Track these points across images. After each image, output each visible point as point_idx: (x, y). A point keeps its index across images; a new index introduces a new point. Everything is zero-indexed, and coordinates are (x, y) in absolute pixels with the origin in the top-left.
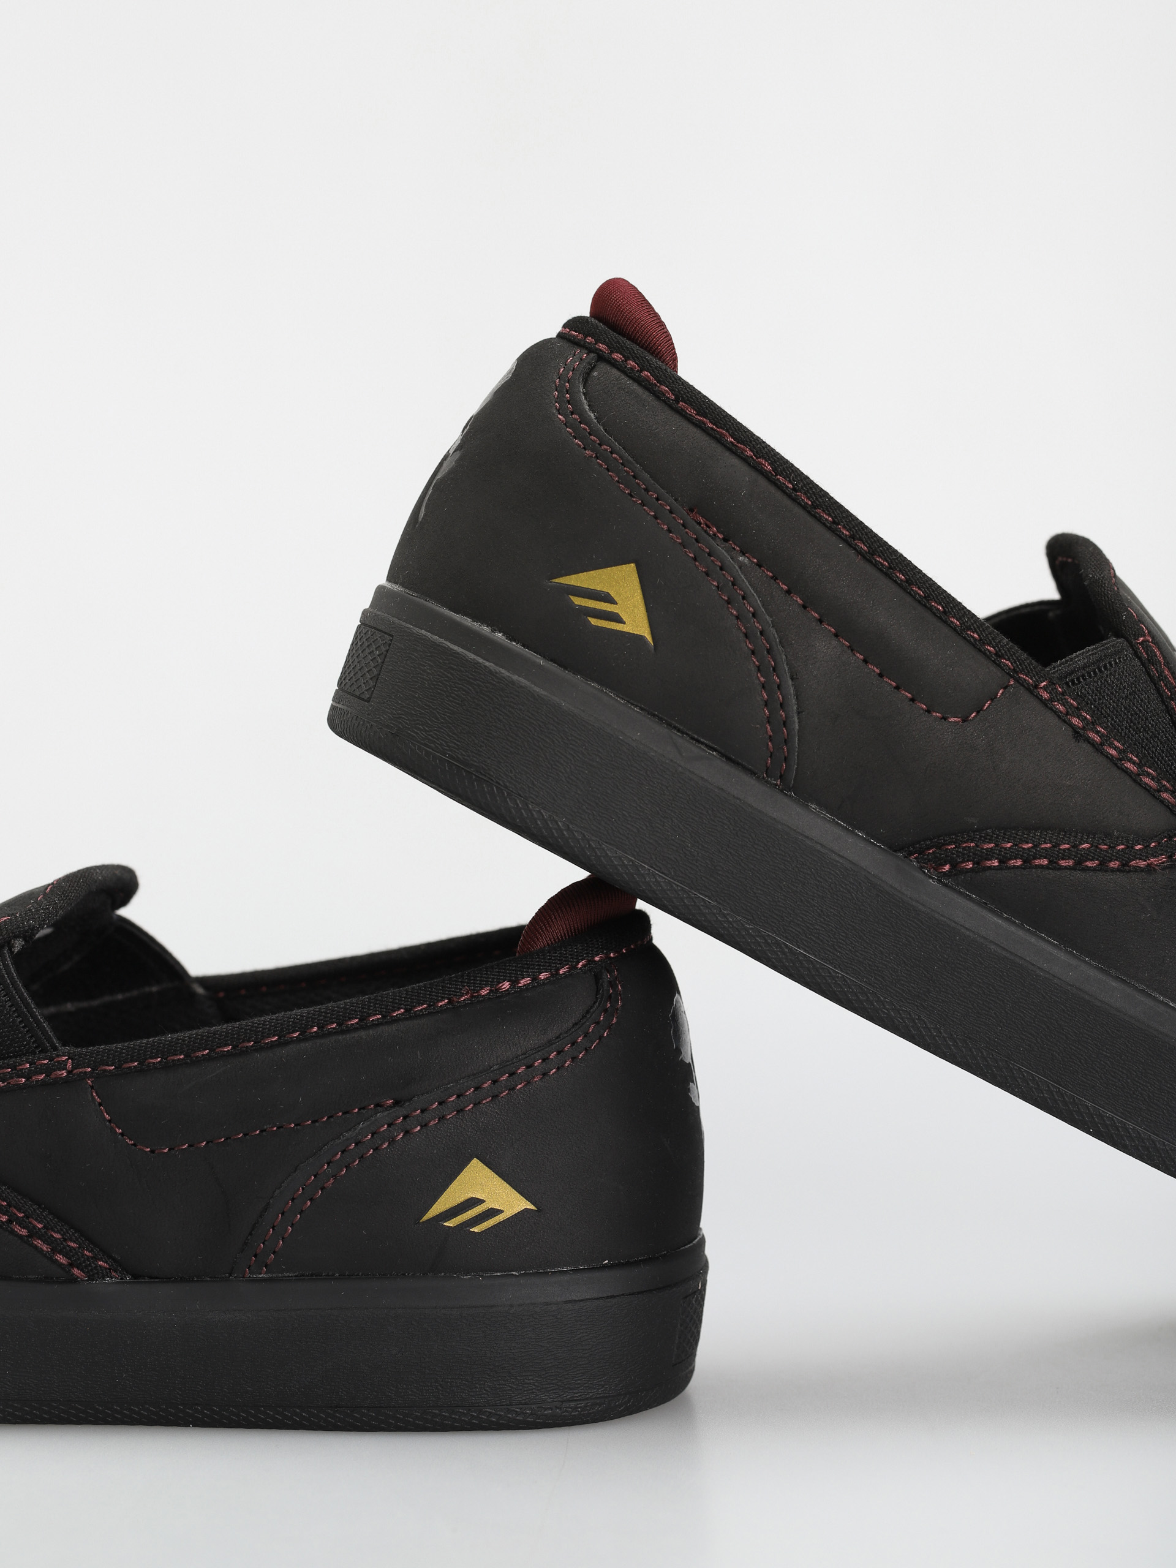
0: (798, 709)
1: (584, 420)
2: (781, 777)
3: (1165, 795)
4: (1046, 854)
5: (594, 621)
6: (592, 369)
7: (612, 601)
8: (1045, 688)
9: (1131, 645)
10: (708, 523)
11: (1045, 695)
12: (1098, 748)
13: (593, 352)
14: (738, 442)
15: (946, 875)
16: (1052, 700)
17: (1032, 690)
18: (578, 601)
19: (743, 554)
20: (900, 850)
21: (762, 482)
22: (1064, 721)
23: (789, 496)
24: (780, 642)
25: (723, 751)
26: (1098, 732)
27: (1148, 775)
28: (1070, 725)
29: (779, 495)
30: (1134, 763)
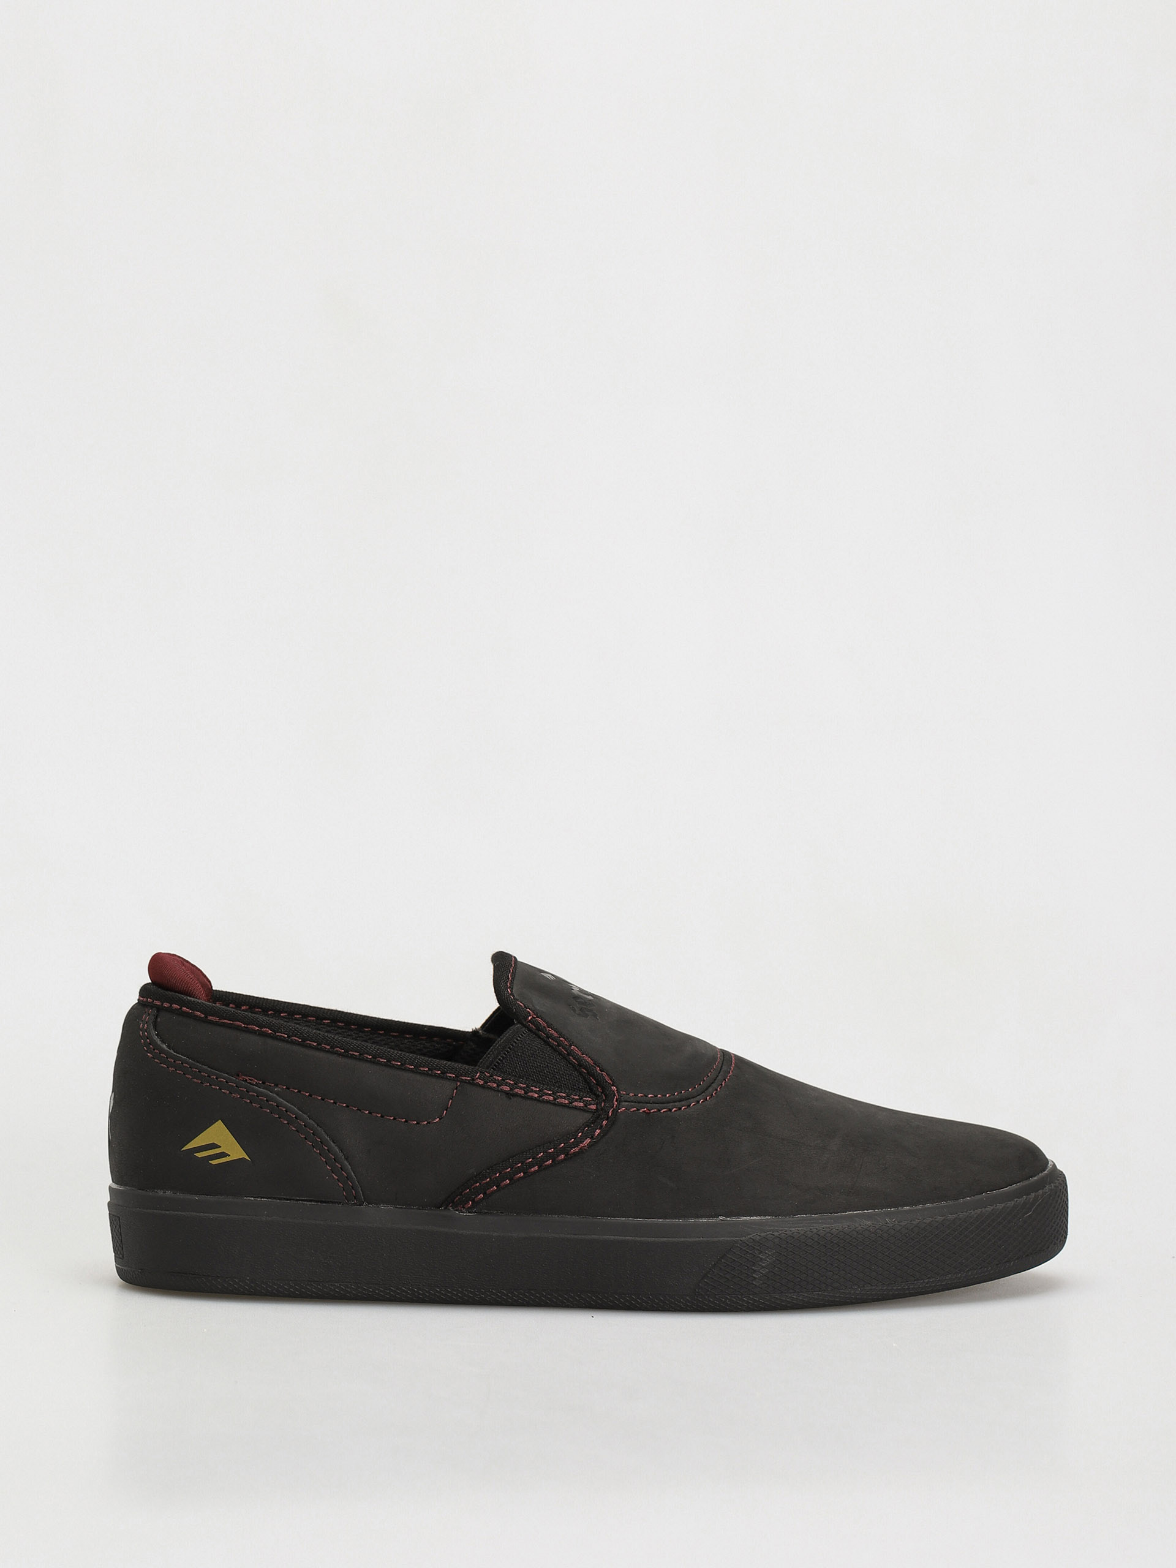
0: (345, 1157)
1: (162, 1051)
2: (355, 1198)
3: (576, 1104)
4: (519, 1170)
5: (214, 1162)
6: (156, 1018)
7: (217, 1146)
8: (479, 1078)
9: (524, 1026)
10: (251, 1078)
11: (482, 1082)
12: (525, 1097)
13: (154, 1007)
14: (247, 1025)
15: (472, 1207)
16: (486, 1083)
17: (472, 1083)
18: (200, 1155)
19: (276, 1085)
20: (441, 1207)
21: (269, 1041)
22: (498, 1091)
23: (287, 1042)
24: (318, 1125)
25: (316, 1199)
26: (521, 1088)
27: (561, 1097)
28: (502, 1091)
29: (280, 1044)
30: (550, 1095)
